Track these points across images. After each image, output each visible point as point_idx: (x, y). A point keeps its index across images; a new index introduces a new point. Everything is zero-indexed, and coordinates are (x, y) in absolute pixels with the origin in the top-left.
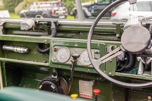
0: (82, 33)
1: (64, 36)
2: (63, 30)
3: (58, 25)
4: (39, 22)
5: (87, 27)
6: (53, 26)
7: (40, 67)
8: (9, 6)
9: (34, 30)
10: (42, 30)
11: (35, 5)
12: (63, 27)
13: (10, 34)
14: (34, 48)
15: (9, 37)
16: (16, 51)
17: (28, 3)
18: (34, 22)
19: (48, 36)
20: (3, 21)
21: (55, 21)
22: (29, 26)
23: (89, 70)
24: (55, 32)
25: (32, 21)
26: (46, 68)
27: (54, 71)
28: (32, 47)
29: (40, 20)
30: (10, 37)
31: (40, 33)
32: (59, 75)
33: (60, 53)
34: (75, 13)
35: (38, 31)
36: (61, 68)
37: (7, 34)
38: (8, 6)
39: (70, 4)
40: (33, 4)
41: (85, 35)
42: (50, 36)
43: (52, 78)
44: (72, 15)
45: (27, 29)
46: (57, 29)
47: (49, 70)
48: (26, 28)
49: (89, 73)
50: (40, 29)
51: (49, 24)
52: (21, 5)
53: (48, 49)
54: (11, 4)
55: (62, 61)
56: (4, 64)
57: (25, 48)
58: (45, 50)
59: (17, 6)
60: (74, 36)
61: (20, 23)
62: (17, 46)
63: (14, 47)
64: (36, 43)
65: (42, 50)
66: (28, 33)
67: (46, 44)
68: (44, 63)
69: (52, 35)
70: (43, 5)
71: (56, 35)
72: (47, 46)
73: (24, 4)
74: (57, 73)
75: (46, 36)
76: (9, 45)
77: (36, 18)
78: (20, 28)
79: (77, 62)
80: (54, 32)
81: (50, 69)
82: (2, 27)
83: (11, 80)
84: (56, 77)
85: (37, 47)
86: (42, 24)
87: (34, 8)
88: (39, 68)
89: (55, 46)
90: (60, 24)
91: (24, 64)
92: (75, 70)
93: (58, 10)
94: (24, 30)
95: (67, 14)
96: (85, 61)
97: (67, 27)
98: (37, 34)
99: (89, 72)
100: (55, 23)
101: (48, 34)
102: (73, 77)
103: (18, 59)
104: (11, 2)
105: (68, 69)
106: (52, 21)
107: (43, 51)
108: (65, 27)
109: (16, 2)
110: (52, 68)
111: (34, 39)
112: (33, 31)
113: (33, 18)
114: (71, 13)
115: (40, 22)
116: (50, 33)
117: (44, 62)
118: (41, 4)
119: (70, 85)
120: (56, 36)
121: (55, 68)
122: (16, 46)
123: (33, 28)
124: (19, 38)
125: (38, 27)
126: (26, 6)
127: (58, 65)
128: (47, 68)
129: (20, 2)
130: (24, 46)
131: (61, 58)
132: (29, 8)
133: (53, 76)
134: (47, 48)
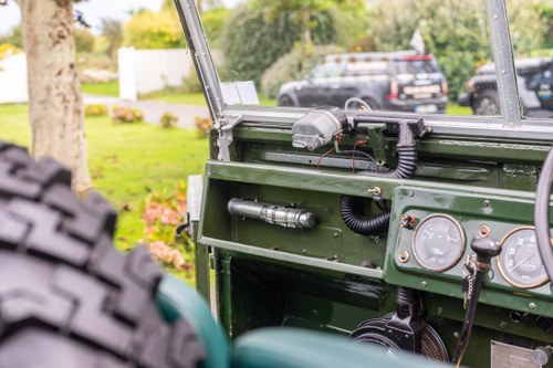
0: (512, 168)
1: (444, 175)
2: (442, 154)
3: (423, 136)
4: (356, 122)
5: (531, 147)
6: (406, 139)
7: (351, 280)
8: (244, 69)
9: (337, 151)
10: (367, 152)
11: (330, 65)
12: (441, 142)
13: (252, 162)
14: (332, 212)
15: (250, 169)
16: (270, 220)
17: (309, 56)
18: (337, 122)
19: (384, 172)
20: (235, 118)
21: (416, 121)
22: (322, 136)
23: (532, 304)
24: (412, 158)
25: (332, 119)
26: (370, 287)
27: (401, 299)
28: (325, 210)
29: (361, 118)
30: (254, 170)
31: (358, 163)
32: (419, 314)
33: (425, 234)
34: (476, 95)
35: (351, 155)
36: (427, 289)
37: (242, 161)
38: (240, 66)
39: (457, 63)
40: (323, 62)
41: (522, 177)
42: (393, 174)
43: (392, 324)
44: (463, 104)
45: (314, 145)
46: (420, 149)
47: (383, 293)
48: (313, 142)
49: (532, 316)
50: (357, 148)
51: (392, 131)
52: (284, 63)
53: (381, 219)
54: (251, 59)
55: (432, 265)
56: (227, 262)
57: (303, 213)
58: (373, 223)
59: (268, 66)
60: (483, 178)
61: (292, 124)
62: (277, 205)
63: (265, 206)
64: (343, 196)
65: (363, 220)
66: (315, 159)
67: (377, 202)
68: (367, 266)
69: (401, 169)
70: (359, 66)
71: (413, 171)
72: (380, 207)
73: (295, 62)
74: (411, 305)
75: (379, 172)
76: (248, 199)
77: (346, 110)
78: (291, 142)
79: (490, 274)
80: (407, 159)
81: (386, 292)
82: (230, 138)
83: (248, 319)
84: (407, 321)
85: (346, 209)
86: (365, 131)
87: (327, 76)
88: (346, 286)
89: (408, 208)
90: (432, 133)
91: (296, 267)
92: (481, 300)
93: (411, 84)
94: (305, 151)
95: (445, 99)
96: (519, 271)
97: (457, 142)
98: (347, 166)
99: (534, 312)
100: (414, 128)
101: (385, 165)
102: (474, 326)
103: (276, 249)
104: (252, 53)
105: (451, 295)
106: (404, 122)
107: (365, 224)
108: (447, 142)
109: (269, 53)
110: (395, 288)
111: (337, 181)
112: (334, 154)
113: (337, 108)
114: (463, 95)
115: (360, 125)
116: (391, 164)
117: (365, 263)
118: (353, 60)
119: (458, 352)
120: (412, 175)
121: (404, 288)
122: (273, 203)
123: (336, 143)
124: (286, 175)
125: (352, 141)
126: (300, 67)
127: (417, 279)
128: (375, 288)
129: (282, 55)
130: (299, 203)
131: (431, 255)
132: (312, 76)
133: (395, 318)
134: (381, 215)
